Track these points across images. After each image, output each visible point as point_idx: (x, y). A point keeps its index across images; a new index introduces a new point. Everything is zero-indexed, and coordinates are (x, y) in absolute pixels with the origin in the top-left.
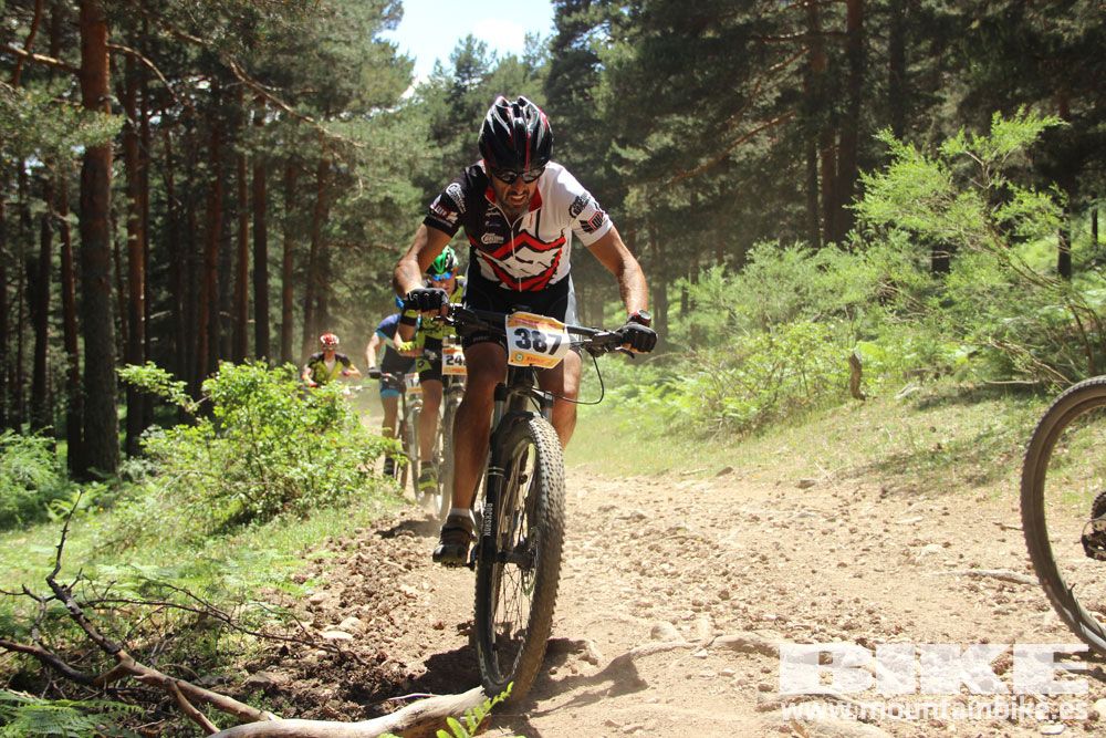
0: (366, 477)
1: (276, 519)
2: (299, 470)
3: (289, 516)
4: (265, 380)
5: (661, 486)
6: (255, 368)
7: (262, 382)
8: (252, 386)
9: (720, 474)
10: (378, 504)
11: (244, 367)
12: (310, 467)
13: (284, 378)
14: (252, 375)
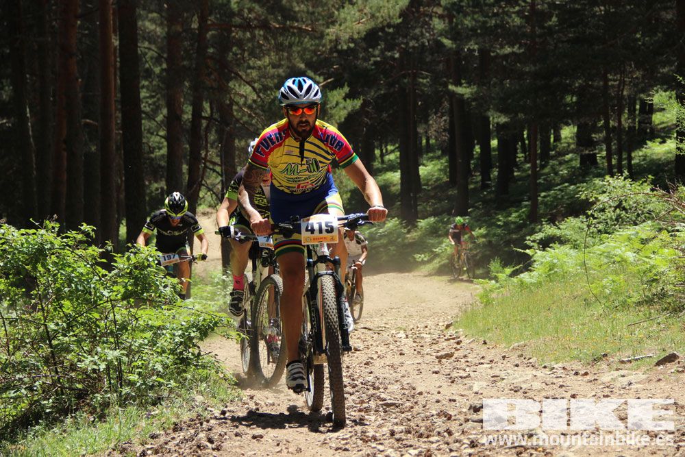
0: (189, 364)
1: (69, 420)
2: (96, 357)
3: (84, 416)
4: (57, 246)
5: (588, 377)
6: (42, 231)
7: (52, 248)
8: (39, 254)
9: (658, 364)
10: (199, 398)
11: (28, 231)
12: (112, 355)
13: (81, 242)
14: (39, 240)
